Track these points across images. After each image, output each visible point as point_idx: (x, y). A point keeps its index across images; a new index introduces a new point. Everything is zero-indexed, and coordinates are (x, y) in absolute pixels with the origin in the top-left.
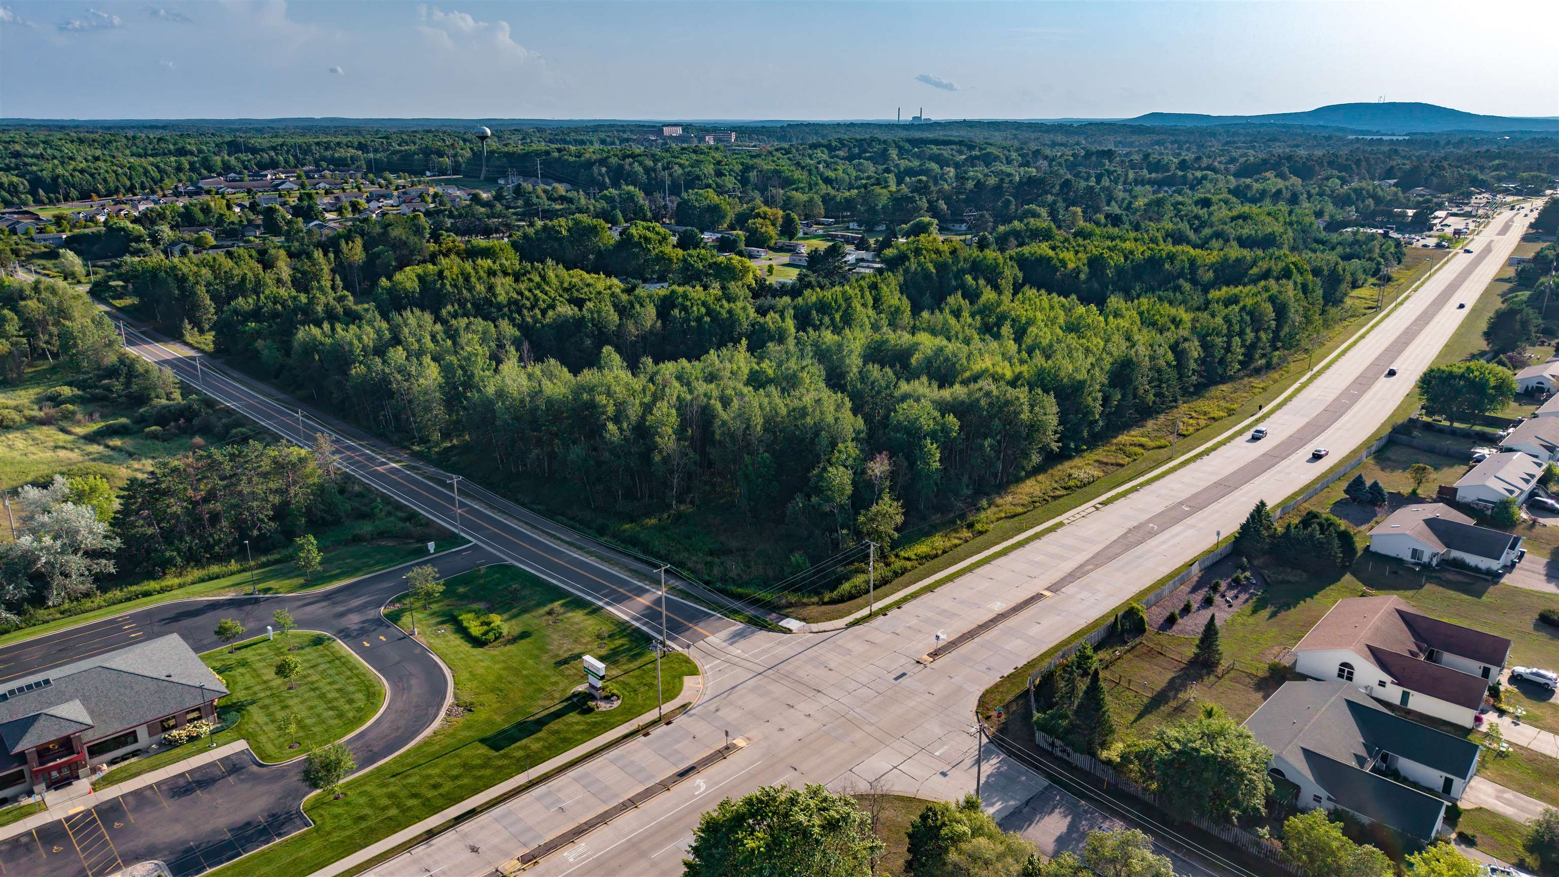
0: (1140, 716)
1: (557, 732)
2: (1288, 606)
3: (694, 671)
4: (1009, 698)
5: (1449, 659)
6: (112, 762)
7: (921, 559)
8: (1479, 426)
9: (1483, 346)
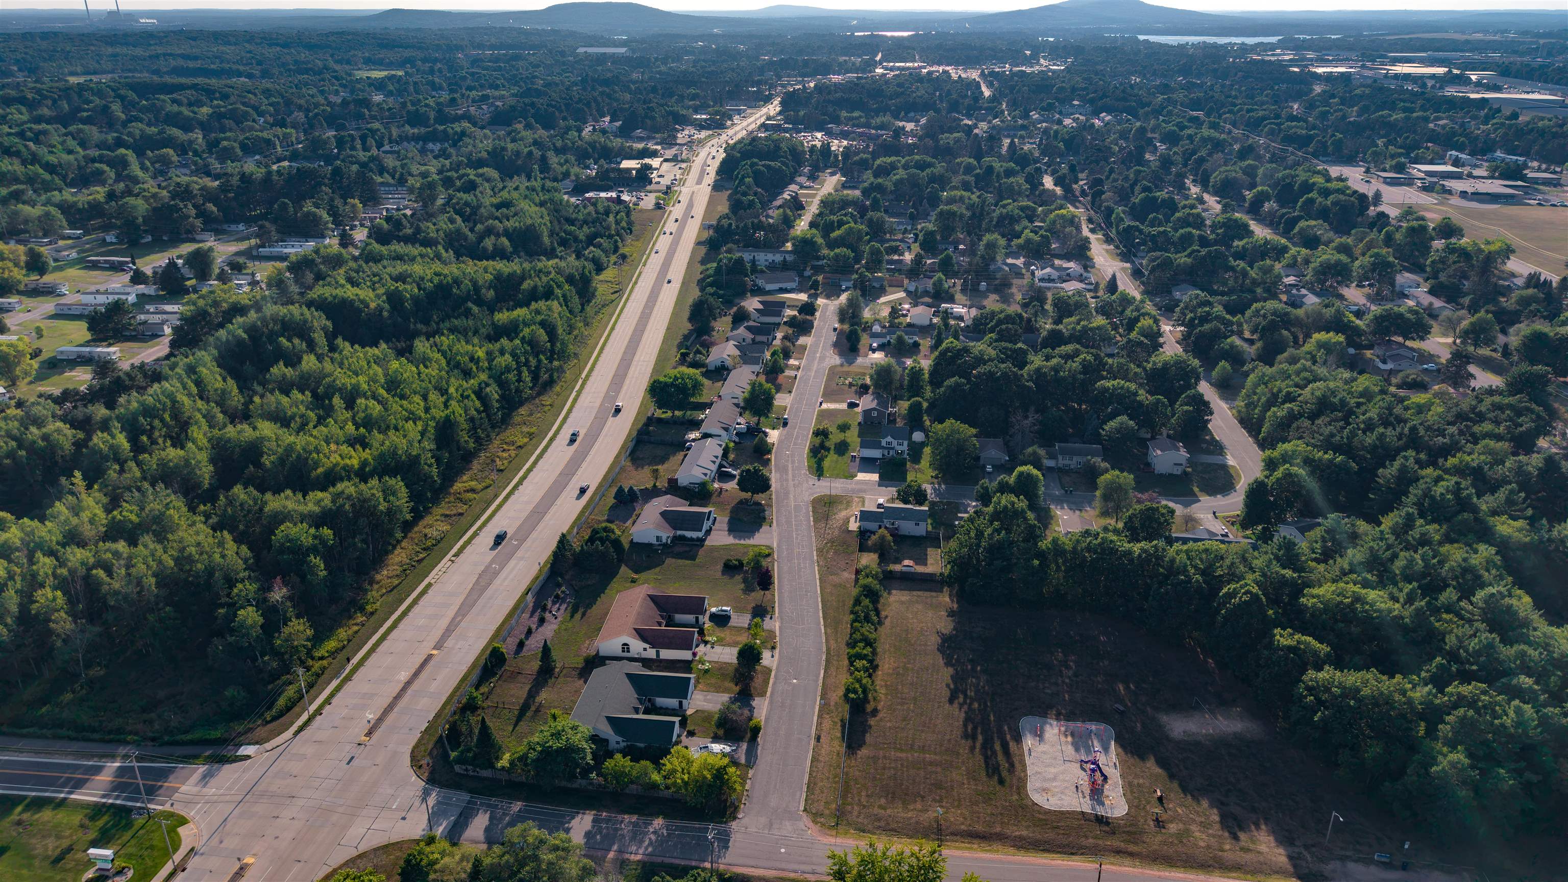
0: (516, 725)
2: (589, 606)
3: (183, 821)
4: (430, 746)
5: (679, 617)
7: (333, 654)
8: (689, 413)
9: (689, 326)
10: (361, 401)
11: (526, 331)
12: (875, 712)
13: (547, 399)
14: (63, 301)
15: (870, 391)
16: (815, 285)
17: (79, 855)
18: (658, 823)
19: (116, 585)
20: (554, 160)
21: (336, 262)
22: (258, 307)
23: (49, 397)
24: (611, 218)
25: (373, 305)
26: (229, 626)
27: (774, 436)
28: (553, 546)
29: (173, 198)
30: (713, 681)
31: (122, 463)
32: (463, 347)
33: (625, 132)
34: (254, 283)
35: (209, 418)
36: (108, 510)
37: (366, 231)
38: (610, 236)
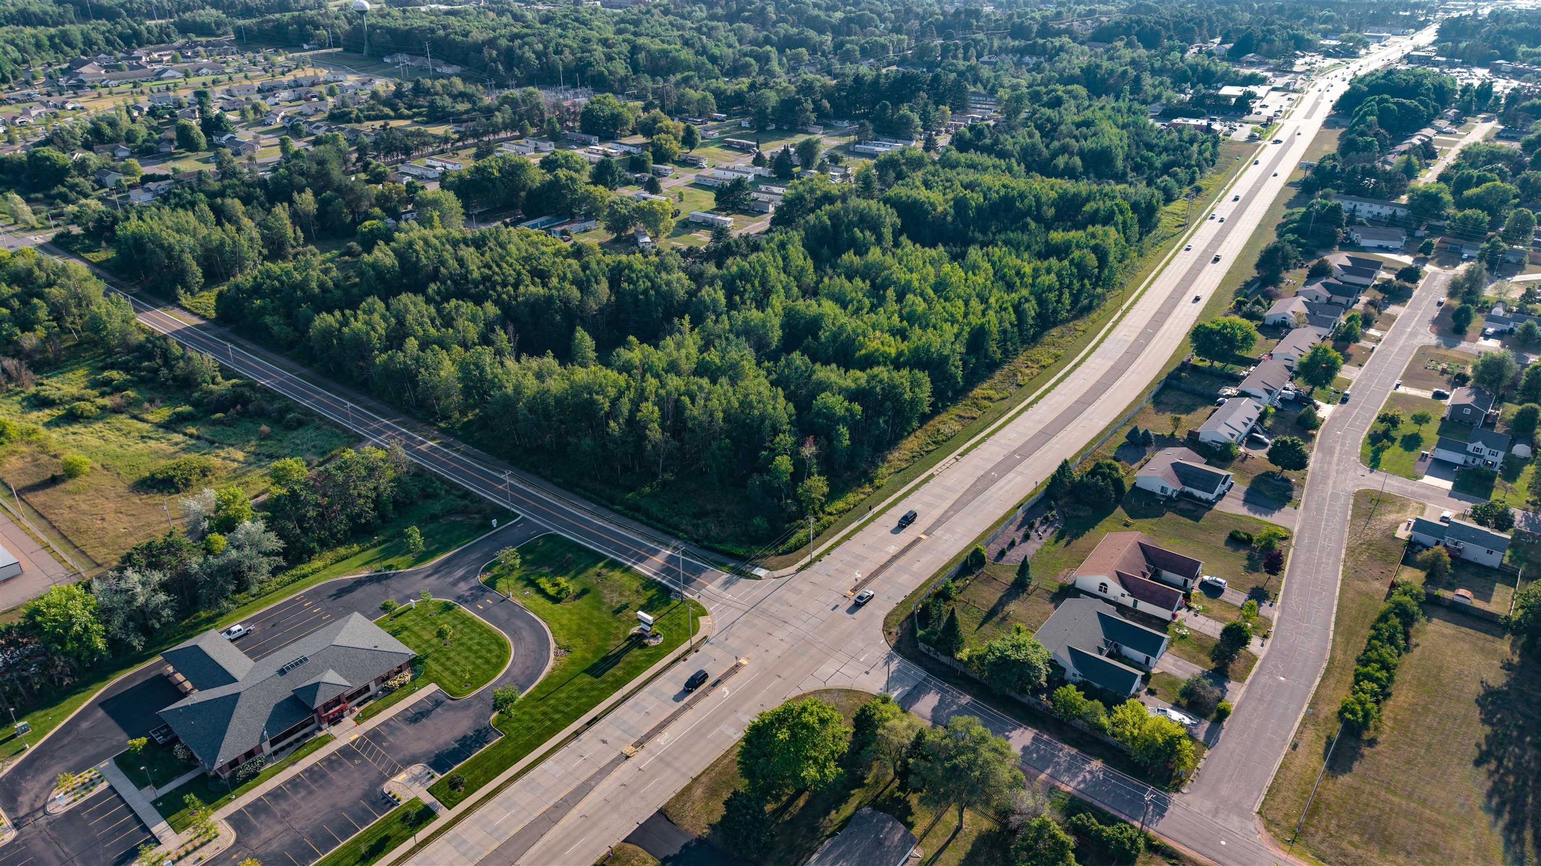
0: (981, 625)
1: (629, 663)
2: (1076, 536)
3: (704, 613)
4: (902, 618)
5: (1166, 574)
6: (359, 705)
7: (841, 513)
8: (1230, 366)
9: (1255, 273)
10: (910, 297)
11: (1076, 254)
12: (1372, 742)
13: (1081, 325)
14: (702, 173)
15: (1469, 383)
16: (1427, 249)
17: (631, 613)
18: (1096, 764)
19: (696, 413)
20: (1148, 80)
21: (917, 164)
22: (844, 198)
23: (679, 251)
24: (1195, 147)
25: (940, 209)
26: (765, 467)
27: (1325, 411)
28: (1054, 469)
29: (798, 93)
30: (1188, 648)
31: (718, 315)
32: (1012, 260)
33: (1235, 56)
34: (845, 176)
35: (787, 289)
36: (701, 352)
37: (949, 138)
38: (1189, 167)
